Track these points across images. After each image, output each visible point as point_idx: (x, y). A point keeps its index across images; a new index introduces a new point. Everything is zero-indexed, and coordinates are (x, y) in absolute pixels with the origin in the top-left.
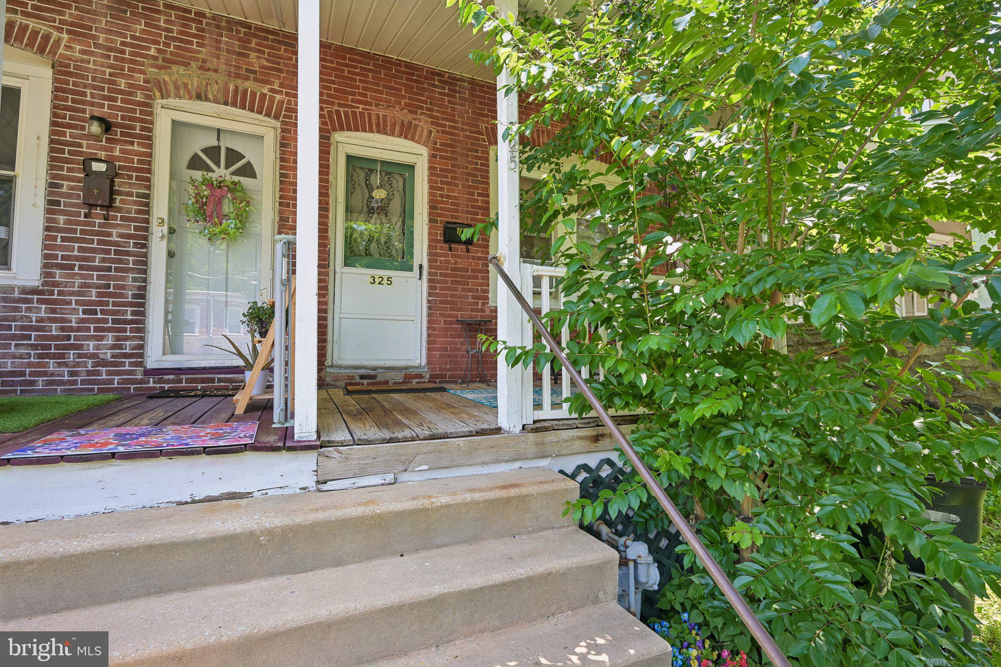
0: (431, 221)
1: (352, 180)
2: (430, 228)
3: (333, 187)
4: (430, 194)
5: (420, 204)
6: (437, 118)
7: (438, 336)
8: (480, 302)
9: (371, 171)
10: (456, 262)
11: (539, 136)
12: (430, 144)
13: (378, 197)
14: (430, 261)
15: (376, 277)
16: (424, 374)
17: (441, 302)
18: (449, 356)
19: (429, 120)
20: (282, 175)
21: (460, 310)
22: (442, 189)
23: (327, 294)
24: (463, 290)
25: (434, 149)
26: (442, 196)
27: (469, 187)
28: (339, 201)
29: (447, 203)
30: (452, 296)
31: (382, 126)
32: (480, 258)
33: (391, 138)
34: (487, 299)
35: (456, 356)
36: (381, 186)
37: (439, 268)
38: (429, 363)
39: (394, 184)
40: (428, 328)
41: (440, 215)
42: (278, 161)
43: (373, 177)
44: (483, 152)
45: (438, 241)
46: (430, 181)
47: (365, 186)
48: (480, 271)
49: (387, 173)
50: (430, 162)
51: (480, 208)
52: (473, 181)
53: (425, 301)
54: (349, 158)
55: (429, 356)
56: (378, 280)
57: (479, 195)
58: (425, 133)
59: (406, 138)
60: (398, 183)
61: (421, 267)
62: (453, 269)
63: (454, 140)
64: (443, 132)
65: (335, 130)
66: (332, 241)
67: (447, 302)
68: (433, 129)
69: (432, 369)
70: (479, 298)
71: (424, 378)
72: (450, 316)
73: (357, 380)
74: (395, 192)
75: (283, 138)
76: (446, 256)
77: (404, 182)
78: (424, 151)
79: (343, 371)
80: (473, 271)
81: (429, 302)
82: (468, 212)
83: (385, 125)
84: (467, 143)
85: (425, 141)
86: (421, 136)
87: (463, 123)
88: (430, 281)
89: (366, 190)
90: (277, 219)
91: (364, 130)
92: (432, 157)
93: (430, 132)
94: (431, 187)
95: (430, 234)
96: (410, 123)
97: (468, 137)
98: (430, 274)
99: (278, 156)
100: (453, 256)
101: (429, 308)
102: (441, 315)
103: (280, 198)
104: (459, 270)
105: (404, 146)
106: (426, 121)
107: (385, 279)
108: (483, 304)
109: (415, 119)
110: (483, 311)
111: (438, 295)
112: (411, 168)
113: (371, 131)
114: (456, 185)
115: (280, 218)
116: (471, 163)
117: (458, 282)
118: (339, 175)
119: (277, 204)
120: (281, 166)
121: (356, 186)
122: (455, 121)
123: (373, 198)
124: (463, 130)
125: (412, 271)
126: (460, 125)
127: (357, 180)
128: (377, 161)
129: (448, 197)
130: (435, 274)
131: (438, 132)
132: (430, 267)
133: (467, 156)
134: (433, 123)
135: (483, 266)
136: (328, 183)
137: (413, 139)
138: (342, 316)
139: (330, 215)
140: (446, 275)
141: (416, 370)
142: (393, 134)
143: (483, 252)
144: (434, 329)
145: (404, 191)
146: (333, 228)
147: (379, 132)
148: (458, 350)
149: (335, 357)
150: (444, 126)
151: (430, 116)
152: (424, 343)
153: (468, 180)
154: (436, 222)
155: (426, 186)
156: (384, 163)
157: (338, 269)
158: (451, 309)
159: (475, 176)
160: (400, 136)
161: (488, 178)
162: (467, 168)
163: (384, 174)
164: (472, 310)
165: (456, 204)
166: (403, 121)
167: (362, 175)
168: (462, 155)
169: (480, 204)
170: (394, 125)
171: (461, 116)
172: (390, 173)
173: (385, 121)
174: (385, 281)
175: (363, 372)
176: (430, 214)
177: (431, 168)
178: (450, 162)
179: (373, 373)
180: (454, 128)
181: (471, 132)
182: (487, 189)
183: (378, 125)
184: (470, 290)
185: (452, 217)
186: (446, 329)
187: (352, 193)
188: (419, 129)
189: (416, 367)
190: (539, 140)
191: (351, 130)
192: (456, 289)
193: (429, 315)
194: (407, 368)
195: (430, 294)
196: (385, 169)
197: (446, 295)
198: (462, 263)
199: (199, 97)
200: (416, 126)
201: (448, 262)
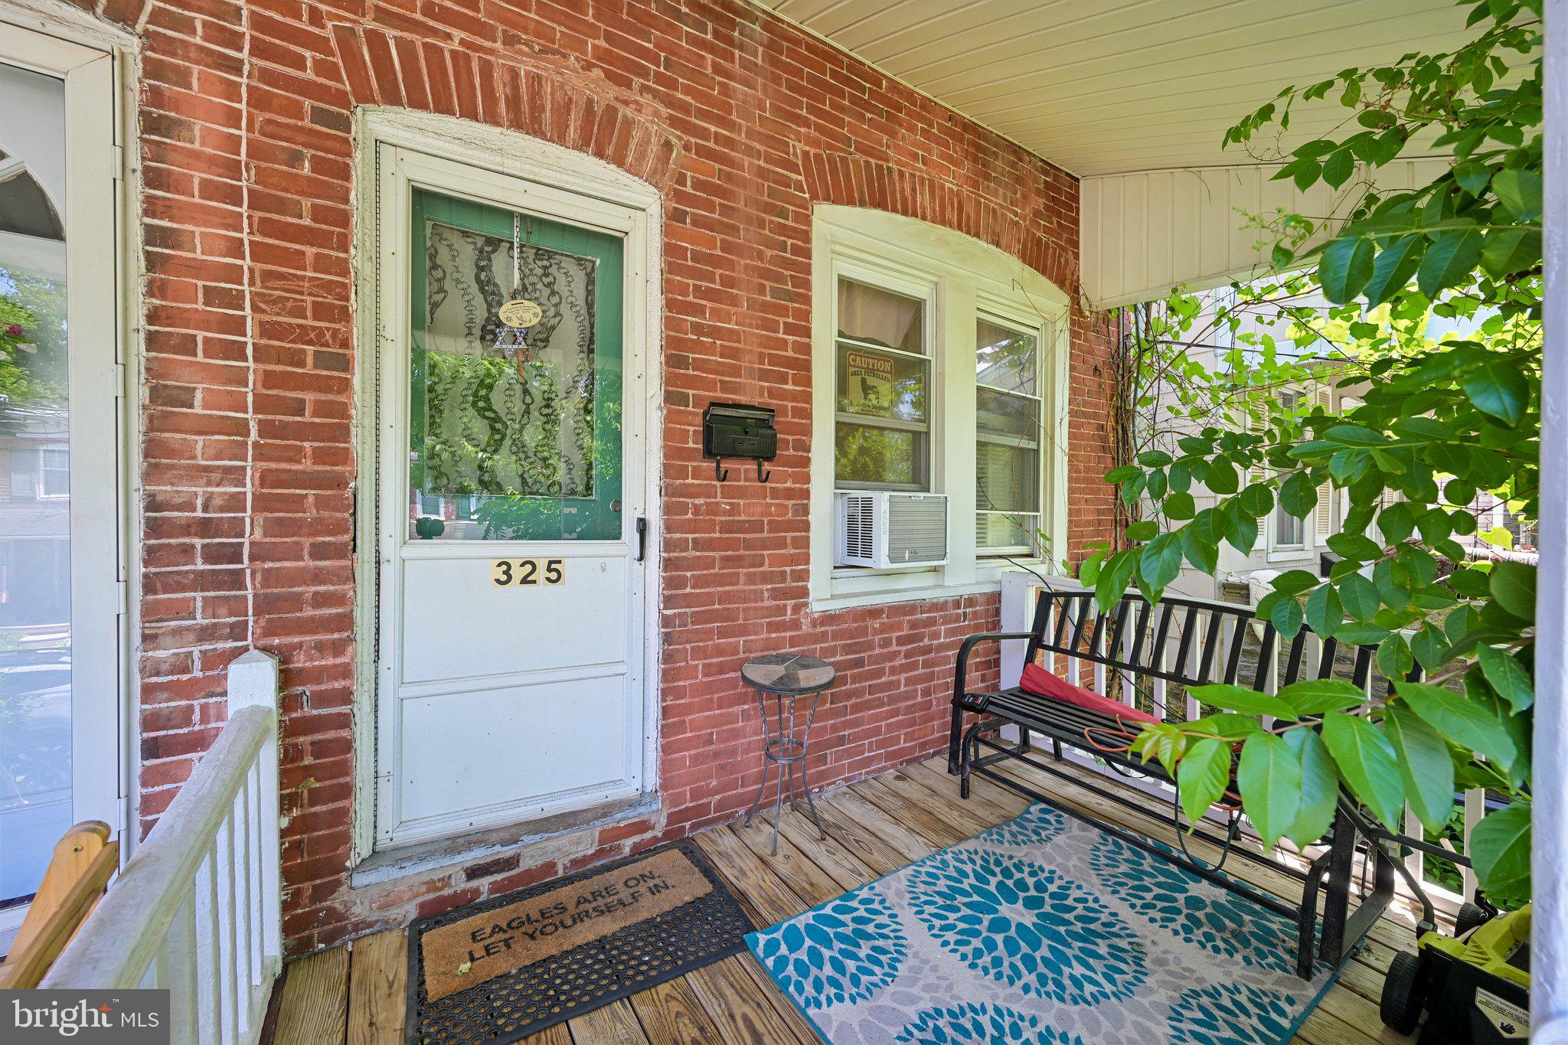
0: (670, 398)
1: (435, 267)
2: (668, 419)
3: (367, 289)
4: (669, 323)
5: (639, 349)
6: (685, 108)
7: (689, 709)
8: (790, 603)
9: (494, 243)
10: (734, 510)
11: (914, 190)
12: (668, 182)
13: (515, 324)
14: (668, 510)
15: (515, 565)
16: (653, 819)
17: (697, 618)
18: (716, 755)
19: (665, 111)
20: (153, 235)
21: (743, 631)
22: (698, 310)
23: (351, 640)
24: (751, 579)
25: (679, 196)
26: (697, 329)
27: (765, 307)
28: (389, 332)
29: (709, 349)
30: (724, 598)
31: (525, 107)
32: (789, 494)
33: (553, 149)
34: (804, 592)
35: (733, 752)
36: (521, 293)
37: (691, 526)
38: (665, 786)
39: (561, 286)
40: (664, 693)
41: (691, 381)
42: (136, 182)
43: (499, 260)
44: (797, 217)
45: (686, 454)
46: (667, 287)
47: (474, 288)
48: (790, 526)
49: (540, 254)
50: (667, 231)
51: (790, 363)
52: (775, 292)
53: (654, 619)
54: (423, 199)
55: (665, 767)
56: (518, 573)
57: (790, 329)
58: (654, 148)
59: (599, 154)
60: (571, 283)
61: (642, 526)
62: (727, 528)
63: (729, 177)
64: (702, 151)
65: (366, 98)
66: (364, 466)
67: (711, 616)
68: (674, 135)
69: (675, 800)
70: (786, 594)
71: (653, 828)
72: (719, 651)
73: (460, 884)
74: (564, 309)
75: (155, 97)
76: (709, 493)
77: (590, 281)
78: (650, 199)
79: (411, 870)
80: (775, 526)
81: (666, 621)
82: (764, 375)
83: (537, 109)
84: (759, 189)
85: (655, 171)
86: (641, 155)
87: (750, 133)
88: (668, 564)
89: (480, 298)
90: (140, 393)
91: (470, 113)
92: (673, 217)
93: (668, 146)
94: (670, 304)
95: (668, 434)
96: (611, 111)
97: (762, 173)
98: (668, 545)
99: (135, 162)
100: (727, 493)
101: (667, 639)
102: (698, 653)
103: (152, 317)
104: (740, 527)
105: (594, 179)
106: (656, 114)
107: (542, 566)
108: (797, 609)
109: (626, 103)
110: (795, 625)
111: (688, 600)
112: (614, 243)
113: (492, 119)
114: (734, 301)
115: (155, 394)
116: (770, 244)
117: (738, 561)
118: (386, 249)
119: (139, 342)
120: (149, 200)
121: (448, 285)
122: (731, 126)
123: (500, 324)
124: (750, 151)
125: (617, 536)
126: (743, 138)
127: (449, 267)
128: (510, 215)
129: (715, 332)
130: (682, 545)
131: (687, 147)
132: (669, 528)
133: (761, 224)
134: (674, 122)
135: (796, 512)
136: (345, 273)
137: (619, 161)
138: (404, 692)
139: (356, 382)
140: (709, 545)
141: (630, 813)
142: (560, 139)
143: (796, 478)
144: (679, 693)
145: (590, 305)
146: (369, 422)
147: (517, 124)
148: (736, 734)
149: (386, 823)
150: (703, 134)
151: (670, 102)
152: (653, 732)
153: (761, 289)
154: (683, 400)
155: (656, 300)
156: (533, 223)
157: (389, 549)
158: (722, 633)
159: (778, 278)
160: (582, 146)
161: (807, 285)
162: (760, 256)
163: (531, 253)
164: (773, 627)
165: (734, 354)
166: (590, 102)
167: (467, 253)
168: (749, 220)
169: (790, 353)
170: (564, 109)
171: (745, 114)
172: (550, 255)
173: (535, 95)
174: (541, 573)
175: (478, 855)
176: (669, 380)
177: (669, 250)
178: (719, 237)
179: (508, 851)
180: (730, 143)
181: (769, 159)
182: (806, 315)
183: (514, 102)
184: (766, 578)
185: (725, 387)
186: (708, 688)
187: (435, 306)
188: (637, 134)
189: (631, 804)
190: (914, 201)
191: (422, 106)
192: (733, 580)
193: (667, 658)
194: (606, 810)
195: (668, 601)
196: (534, 240)
197: (709, 599)
198: (750, 509)
200: (628, 123)
201: (714, 510)
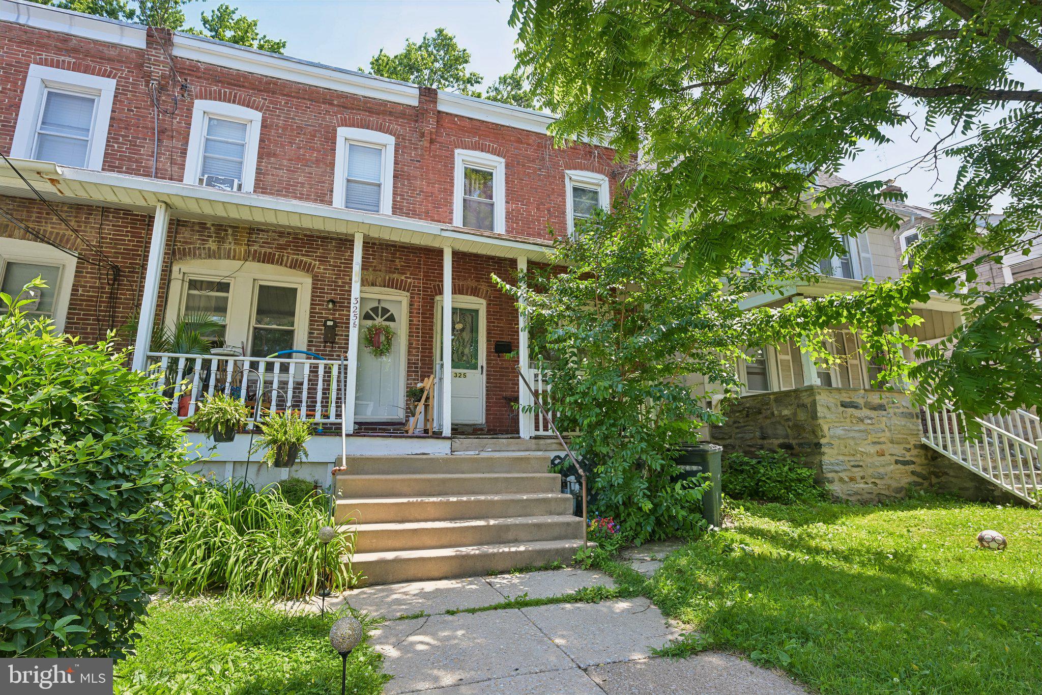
0: (488, 341)
2: (487, 345)
3: (436, 325)
4: (488, 326)
5: (482, 331)
7: (492, 406)
8: (516, 387)
10: (502, 364)
13: (458, 328)
14: (487, 363)
15: (458, 374)
17: (494, 387)
18: (498, 418)
20: (410, 321)
21: (505, 391)
22: (494, 323)
24: (507, 380)
25: (490, 300)
26: (494, 326)
27: (510, 320)
29: (496, 330)
30: (500, 383)
32: (516, 361)
35: (503, 418)
36: (460, 322)
37: (493, 367)
38: (487, 422)
39: (467, 319)
40: (487, 402)
41: (493, 337)
45: (492, 352)
46: (487, 318)
50: (487, 308)
52: (511, 317)
53: (484, 386)
55: (487, 418)
57: (515, 324)
58: (485, 292)
59: (474, 295)
61: (482, 367)
62: (501, 368)
63: (501, 294)
64: (495, 290)
67: (497, 387)
69: (489, 426)
70: (515, 384)
71: (484, 431)
72: (499, 395)
74: (467, 324)
75: (411, 301)
76: (497, 360)
77: (473, 320)
78: (484, 302)
80: (512, 369)
81: (487, 387)
82: (509, 335)
83: (463, 290)
85: (485, 297)
86: (482, 294)
88: (487, 375)
90: (408, 343)
92: (488, 305)
93: (488, 291)
94: (488, 322)
95: (487, 348)
96: (476, 287)
98: (487, 371)
99: (408, 311)
100: (500, 360)
101: (487, 390)
102: (494, 394)
103: (409, 333)
104: (504, 368)
105: (473, 300)
107: (463, 374)
109: (479, 285)
111: (492, 383)
112: (477, 311)
113: (456, 293)
114: (502, 320)
116: (511, 307)
117: (503, 375)
118: (438, 318)
119: (408, 336)
120: (410, 316)
123: (455, 328)
125: (477, 369)
129: (497, 327)
130: (491, 371)
131: (491, 290)
132: (487, 367)
133: (508, 303)
134: (489, 286)
137: (478, 296)
139: (434, 341)
140: (496, 371)
141: (479, 426)
142: (467, 294)
144: (490, 403)
145: (472, 323)
147: (459, 293)
148: (503, 414)
151: (487, 282)
152: (484, 411)
154: (491, 341)
155: (485, 321)
156: (461, 309)
158: (500, 391)
159: (513, 313)
160: (471, 295)
162: (508, 309)
163: (461, 314)
164: (512, 391)
165: (502, 331)
166: (472, 287)
168: (505, 302)
169: (515, 330)
170: (467, 289)
172: (464, 314)
176: (487, 337)
177: (487, 311)
178: (498, 307)
183: (459, 290)
184: (510, 380)
185: (500, 338)
186: (496, 403)
192: (502, 379)
193: (487, 394)
194: (474, 425)
195: (487, 382)
197: (496, 383)
198: (506, 364)
199: (372, 285)
200: (479, 289)
201: (497, 364)
